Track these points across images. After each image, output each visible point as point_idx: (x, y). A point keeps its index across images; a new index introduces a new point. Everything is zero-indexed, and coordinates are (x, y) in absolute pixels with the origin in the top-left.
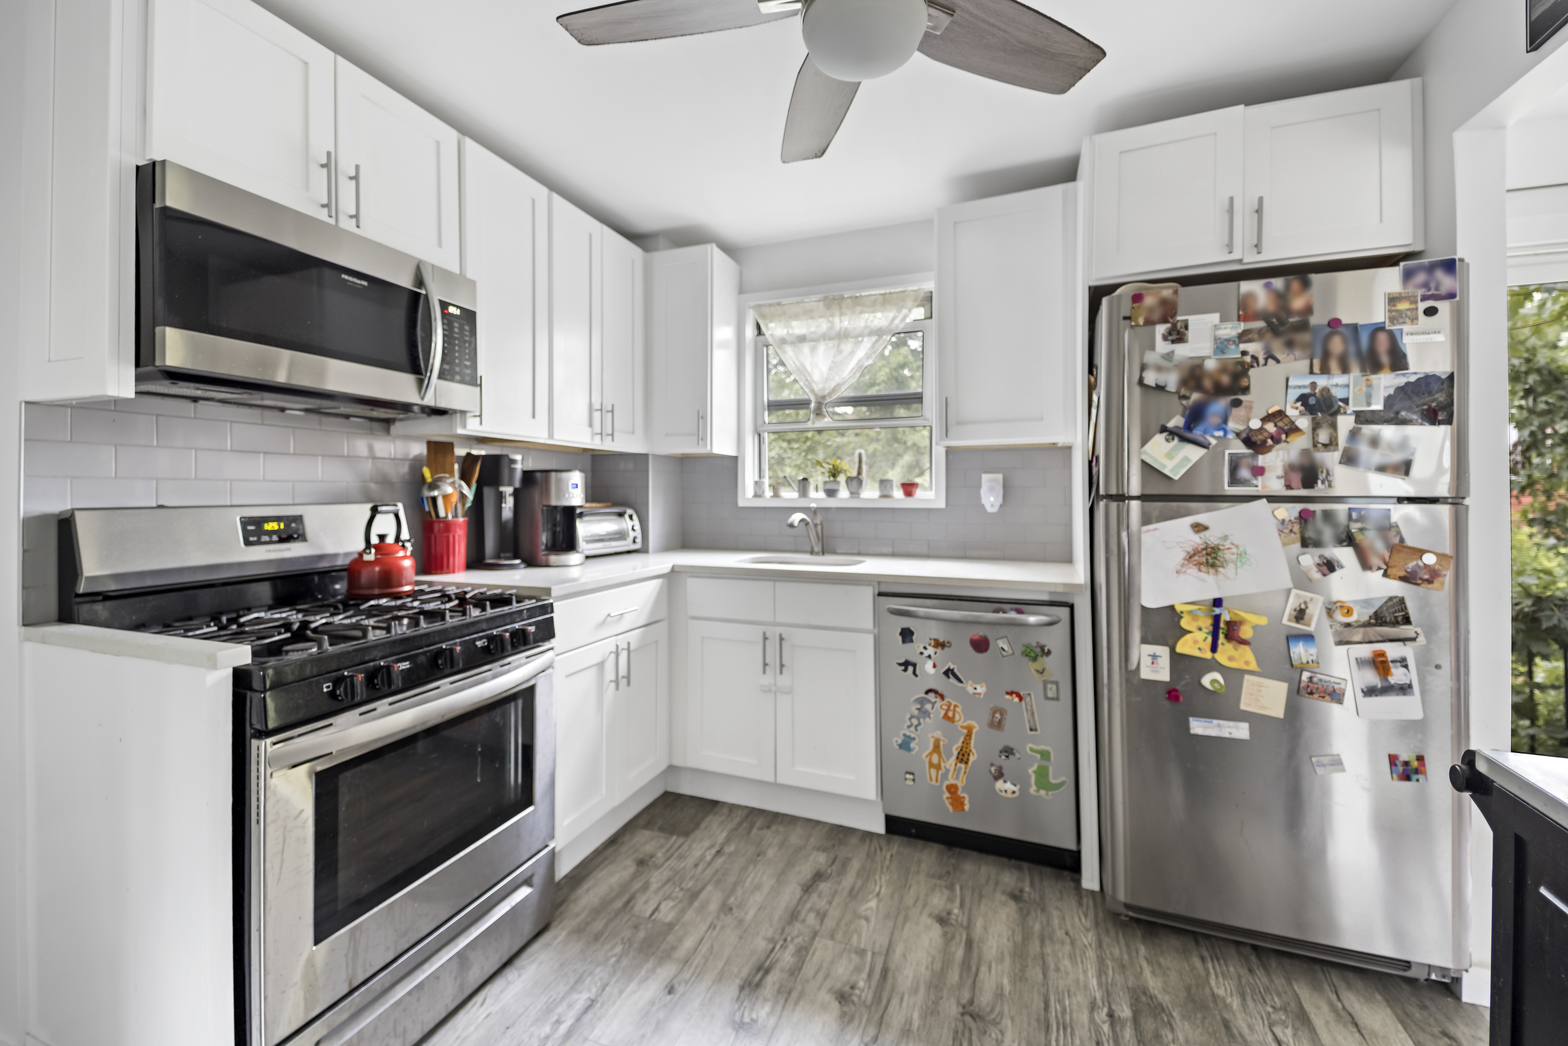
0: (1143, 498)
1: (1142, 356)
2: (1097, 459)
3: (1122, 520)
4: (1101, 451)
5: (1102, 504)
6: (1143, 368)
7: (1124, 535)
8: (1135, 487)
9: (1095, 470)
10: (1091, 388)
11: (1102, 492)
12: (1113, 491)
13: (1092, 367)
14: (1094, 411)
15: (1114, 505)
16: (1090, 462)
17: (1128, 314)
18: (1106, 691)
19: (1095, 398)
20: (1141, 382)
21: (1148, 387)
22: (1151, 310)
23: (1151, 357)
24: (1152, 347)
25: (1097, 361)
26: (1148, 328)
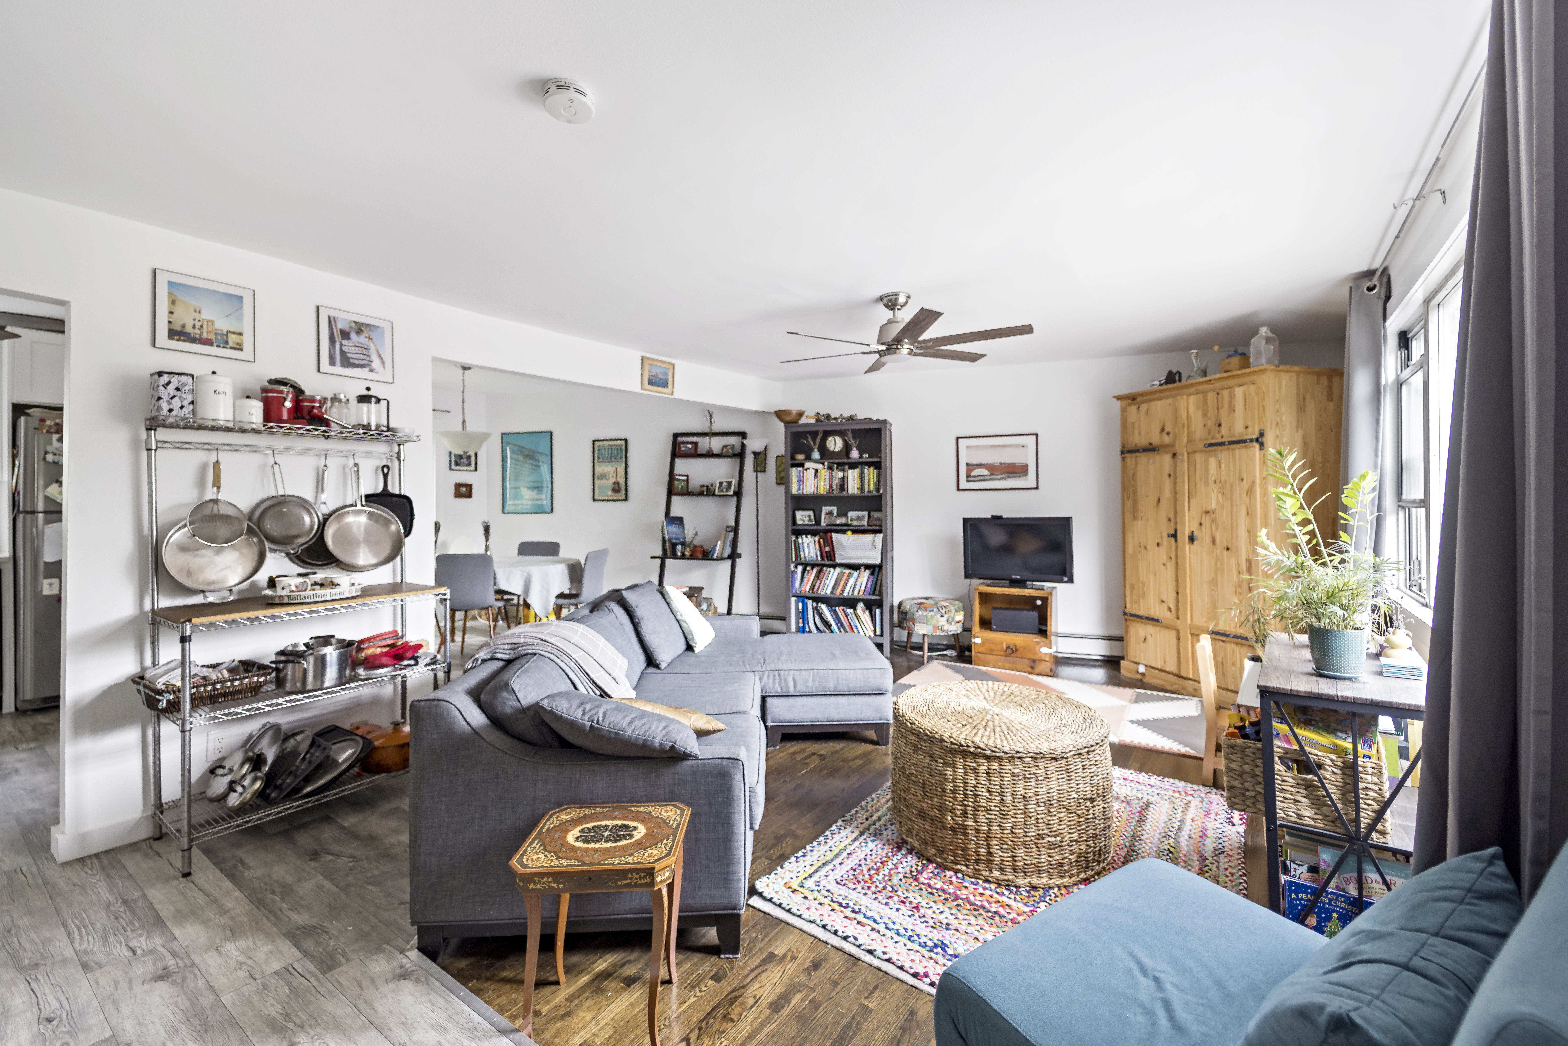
0: (45, 512)
1: (45, 448)
2: (19, 493)
3: (34, 523)
4: (21, 488)
5: (21, 516)
6: (46, 453)
7: (34, 530)
8: (41, 507)
9: (17, 498)
10: (14, 457)
11: (21, 509)
12: (28, 509)
13: (14, 444)
14: (16, 469)
15: (29, 516)
16: (14, 495)
17: (37, 426)
18: (22, 605)
19: (17, 463)
20: (44, 459)
21: (49, 462)
22: (50, 426)
23: (49, 448)
24: (51, 444)
25: (18, 443)
26: (49, 435)
